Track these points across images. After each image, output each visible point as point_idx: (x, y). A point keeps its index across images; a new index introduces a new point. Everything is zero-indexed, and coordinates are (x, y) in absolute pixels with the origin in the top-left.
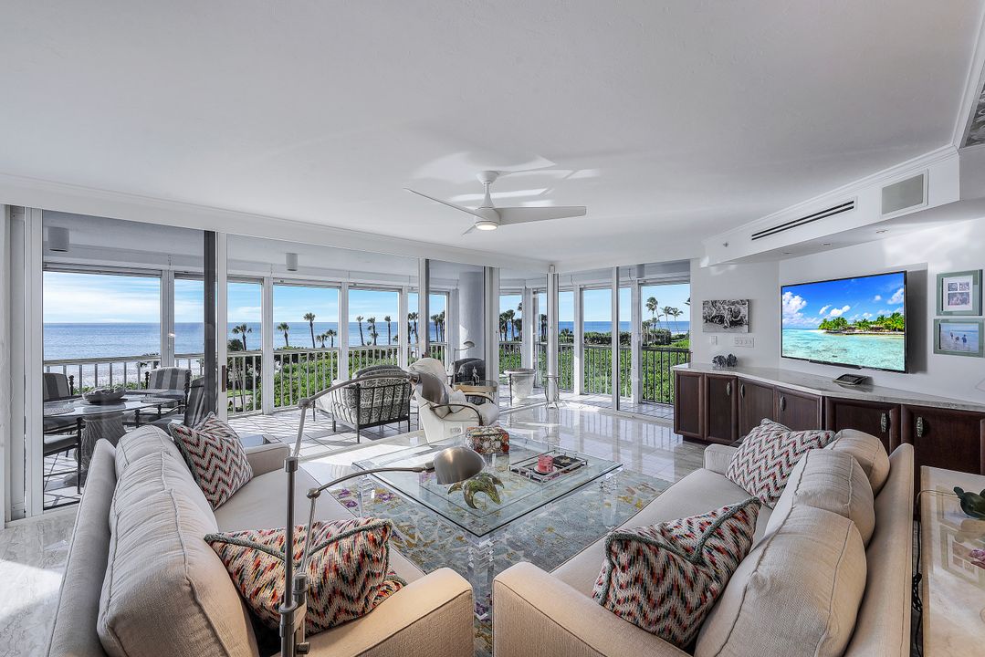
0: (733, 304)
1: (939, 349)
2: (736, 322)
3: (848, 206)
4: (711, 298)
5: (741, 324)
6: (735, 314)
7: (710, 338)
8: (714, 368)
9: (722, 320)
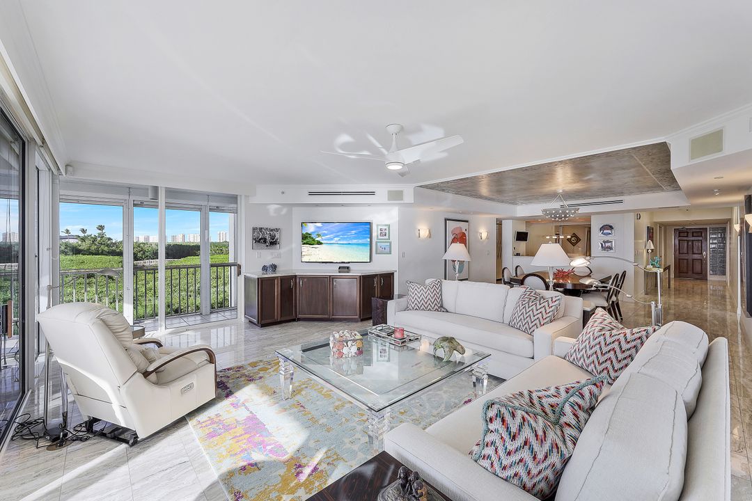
0: (272, 230)
1: (376, 253)
2: (274, 243)
3: (373, 193)
4: (259, 226)
5: (276, 244)
6: (273, 237)
7: (256, 253)
8: (263, 274)
9: (265, 242)
